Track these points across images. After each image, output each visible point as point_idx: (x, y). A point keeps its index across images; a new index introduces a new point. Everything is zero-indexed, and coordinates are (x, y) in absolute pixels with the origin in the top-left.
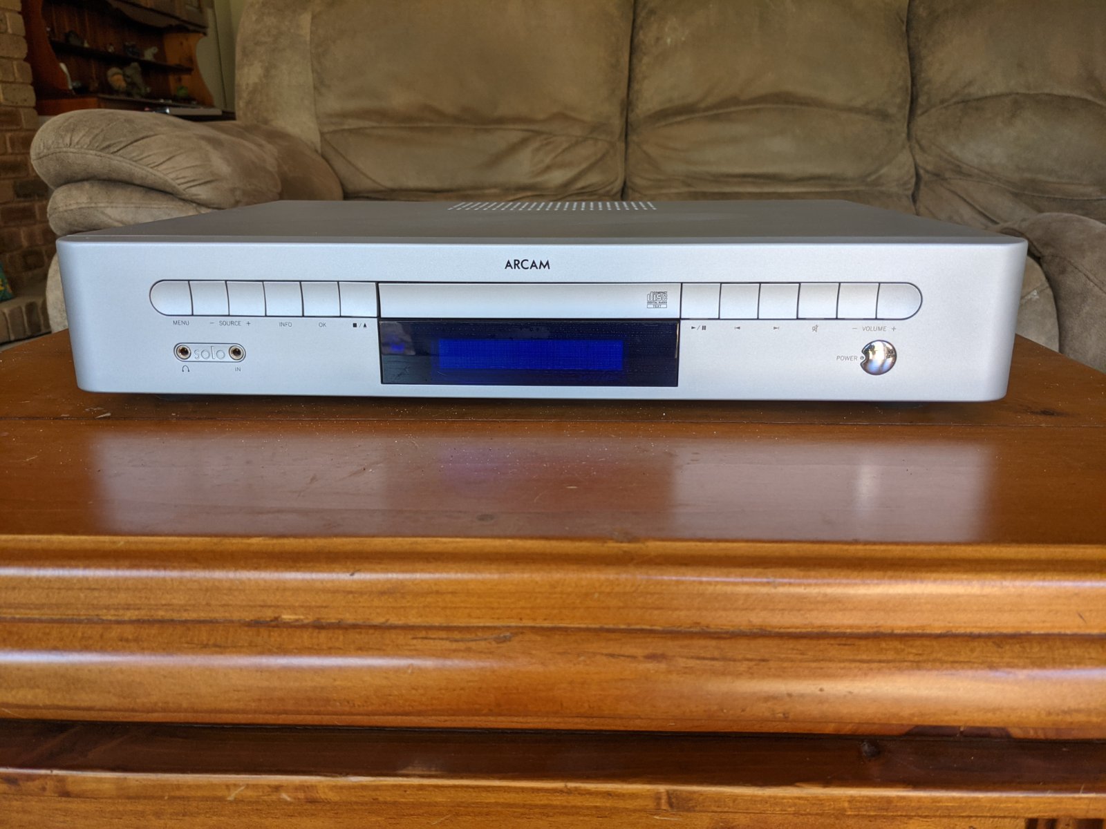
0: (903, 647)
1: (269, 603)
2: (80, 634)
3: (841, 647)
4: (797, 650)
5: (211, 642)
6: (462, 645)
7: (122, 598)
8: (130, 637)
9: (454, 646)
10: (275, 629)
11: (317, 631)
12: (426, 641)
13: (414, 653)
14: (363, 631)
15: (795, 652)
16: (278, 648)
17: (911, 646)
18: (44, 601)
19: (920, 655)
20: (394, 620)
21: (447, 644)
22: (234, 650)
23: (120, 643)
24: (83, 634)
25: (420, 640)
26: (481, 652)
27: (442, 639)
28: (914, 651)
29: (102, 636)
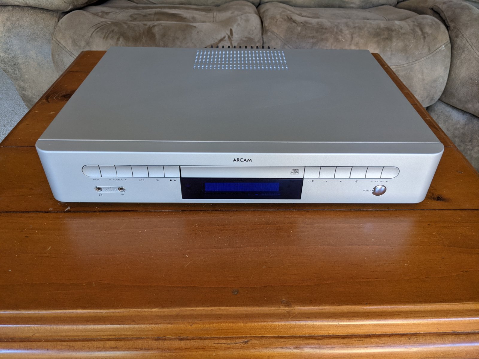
0: (378, 341)
1: (162, 333)
2: (96, 346)
3: (359, 341)
4: (344, 343)
5: (143, 348)
6: (231, 346)
7: (108, 333)
8: (114, 347)
9: (229, 346)
10: (165, 341)
11: (180, 341)
12: (218, 345)
13: (215, 349)
14: (196, 341)
15: (343, 344)
16: (168, 349)
17: (381, 341)
18: (80, 335)
19: (384, 344)
20: (207, 336)
21: (226, 346)
22: (152, 350)
23: (111, 349)
24: (97, 346)
25: (216, 344)
26: (238, 348)
27: (224, 343)
28: (382, 342)
29: (104, 346)
